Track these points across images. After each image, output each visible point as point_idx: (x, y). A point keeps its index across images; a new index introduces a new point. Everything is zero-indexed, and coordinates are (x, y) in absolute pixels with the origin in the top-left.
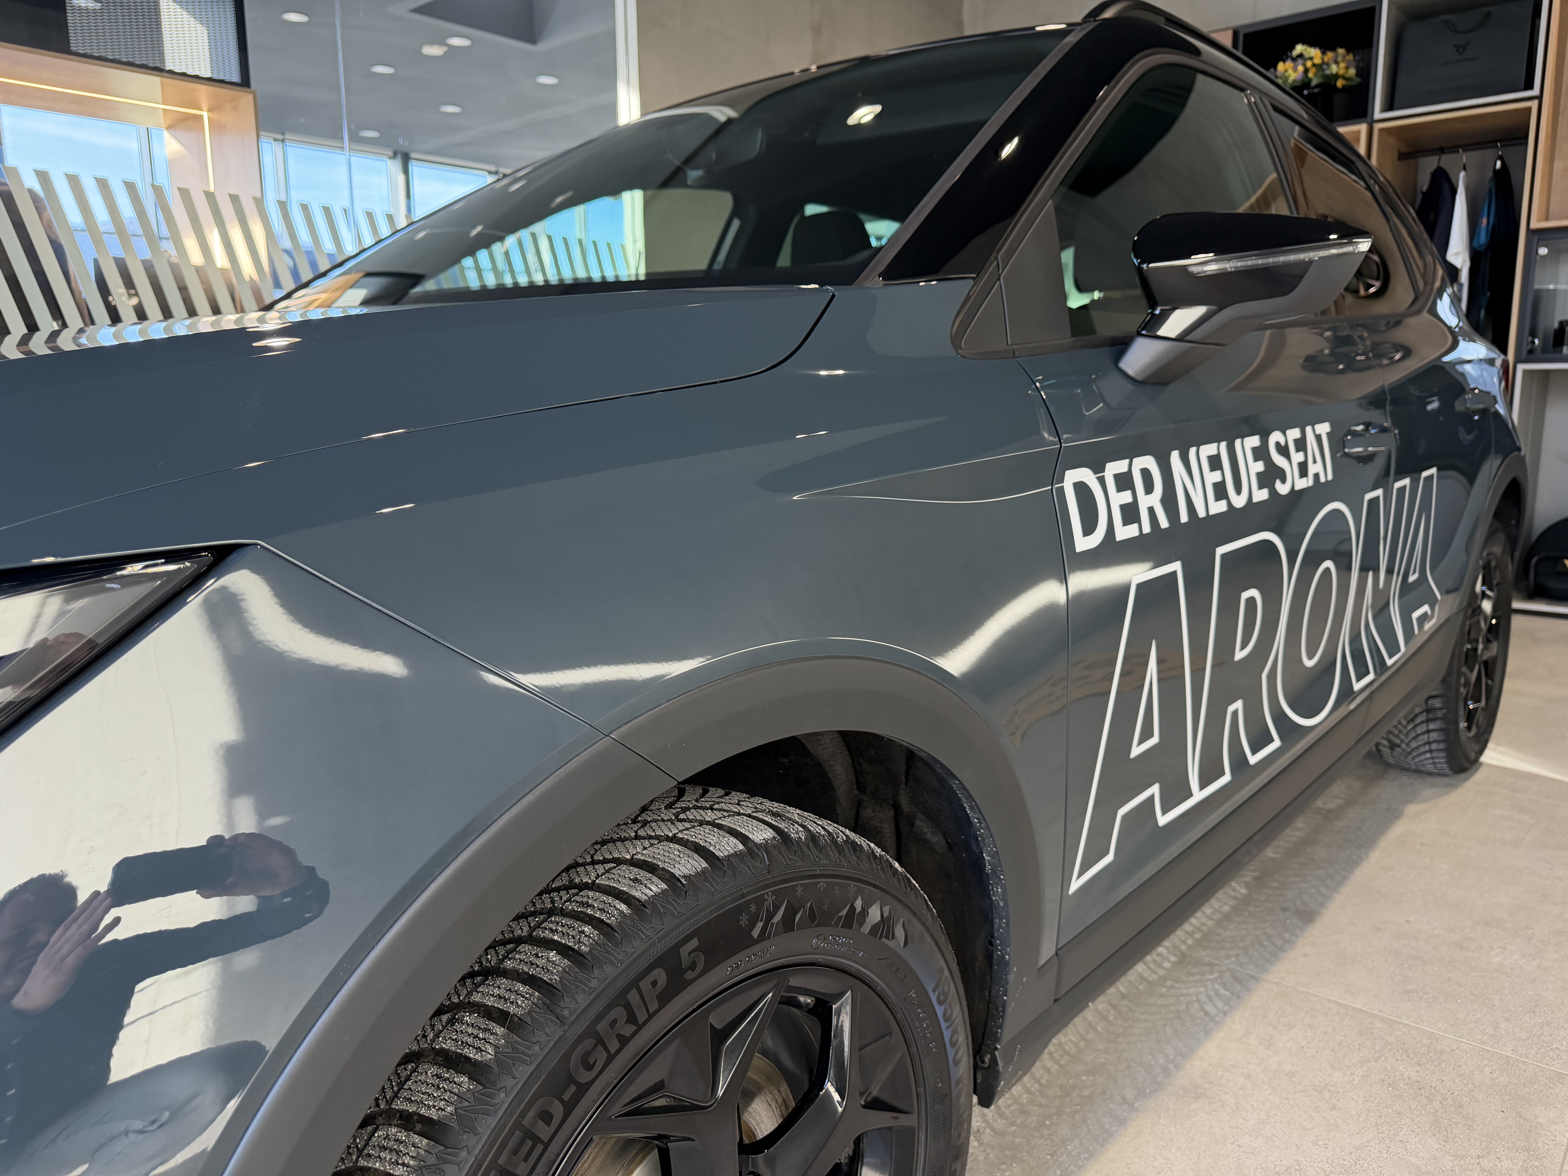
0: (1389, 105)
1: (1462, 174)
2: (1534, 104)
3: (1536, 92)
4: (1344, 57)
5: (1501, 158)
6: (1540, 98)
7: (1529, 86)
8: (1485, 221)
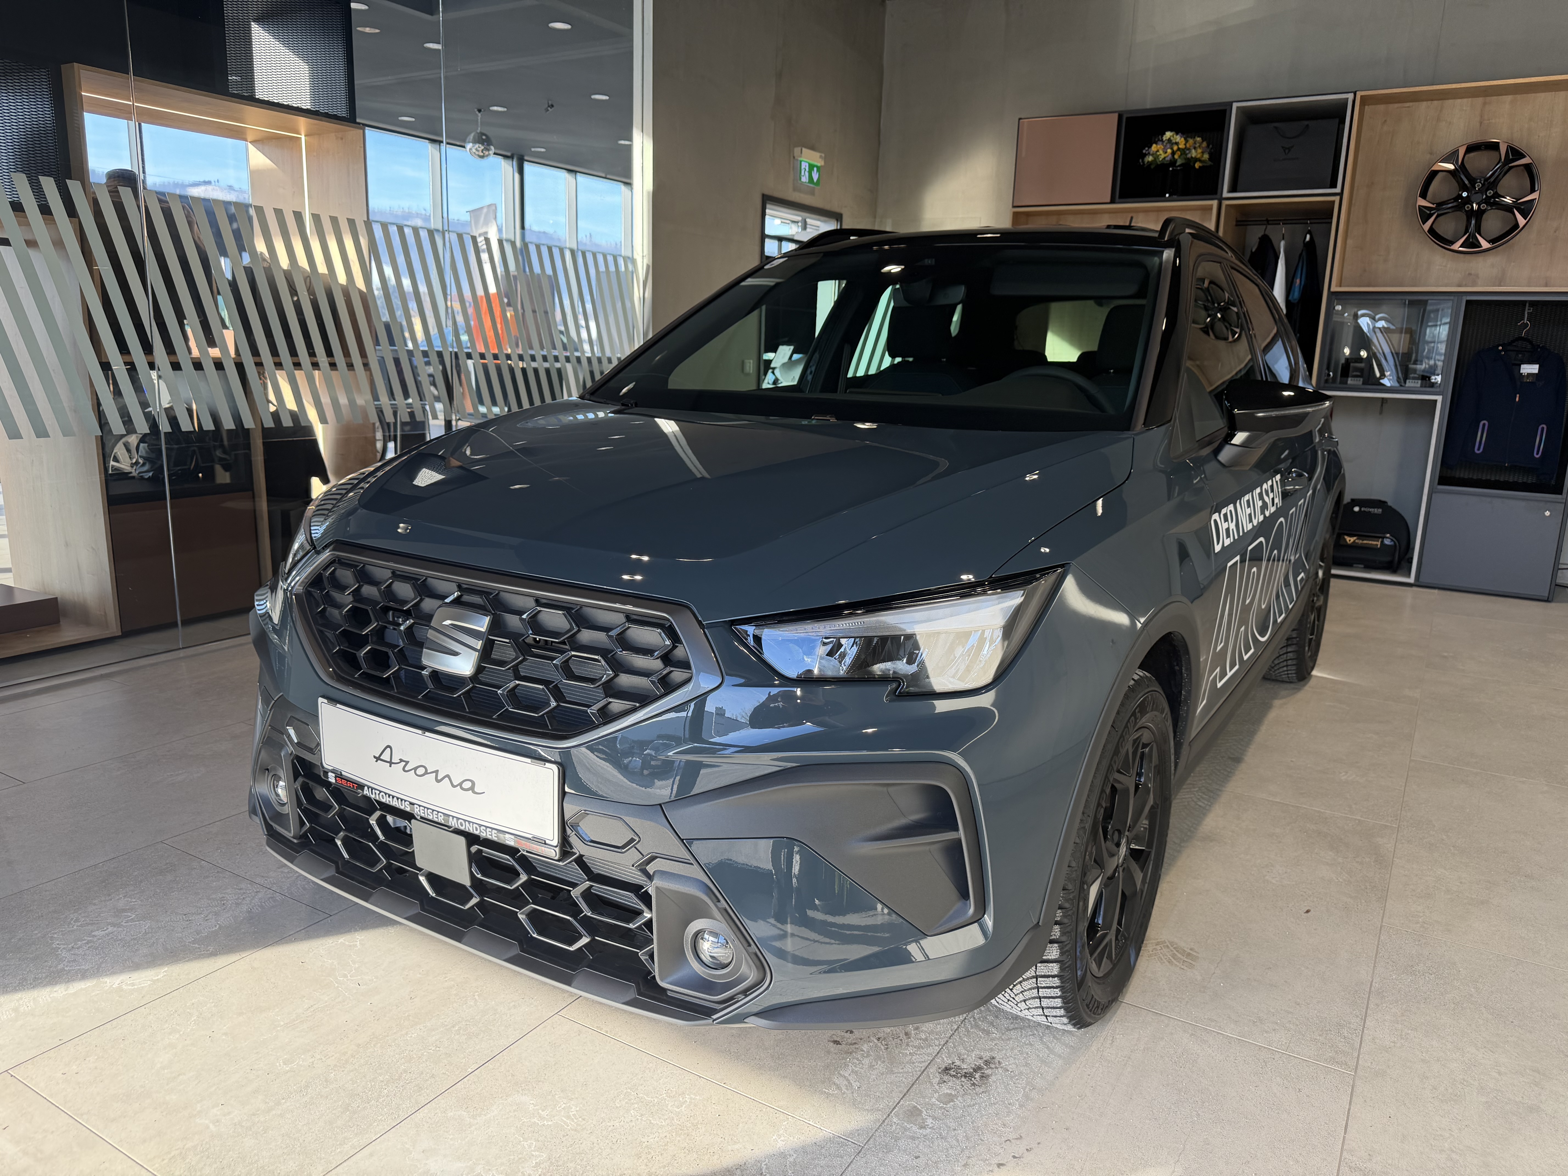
0: (1233, 188)
1: (1282, 243)
2: (1337, 199)
3: (1338, 190)
4: (1201, 144)
5: (1309, 232)
6: (1341, 194)
7: (1335, 186)
8: (1298, 281)
